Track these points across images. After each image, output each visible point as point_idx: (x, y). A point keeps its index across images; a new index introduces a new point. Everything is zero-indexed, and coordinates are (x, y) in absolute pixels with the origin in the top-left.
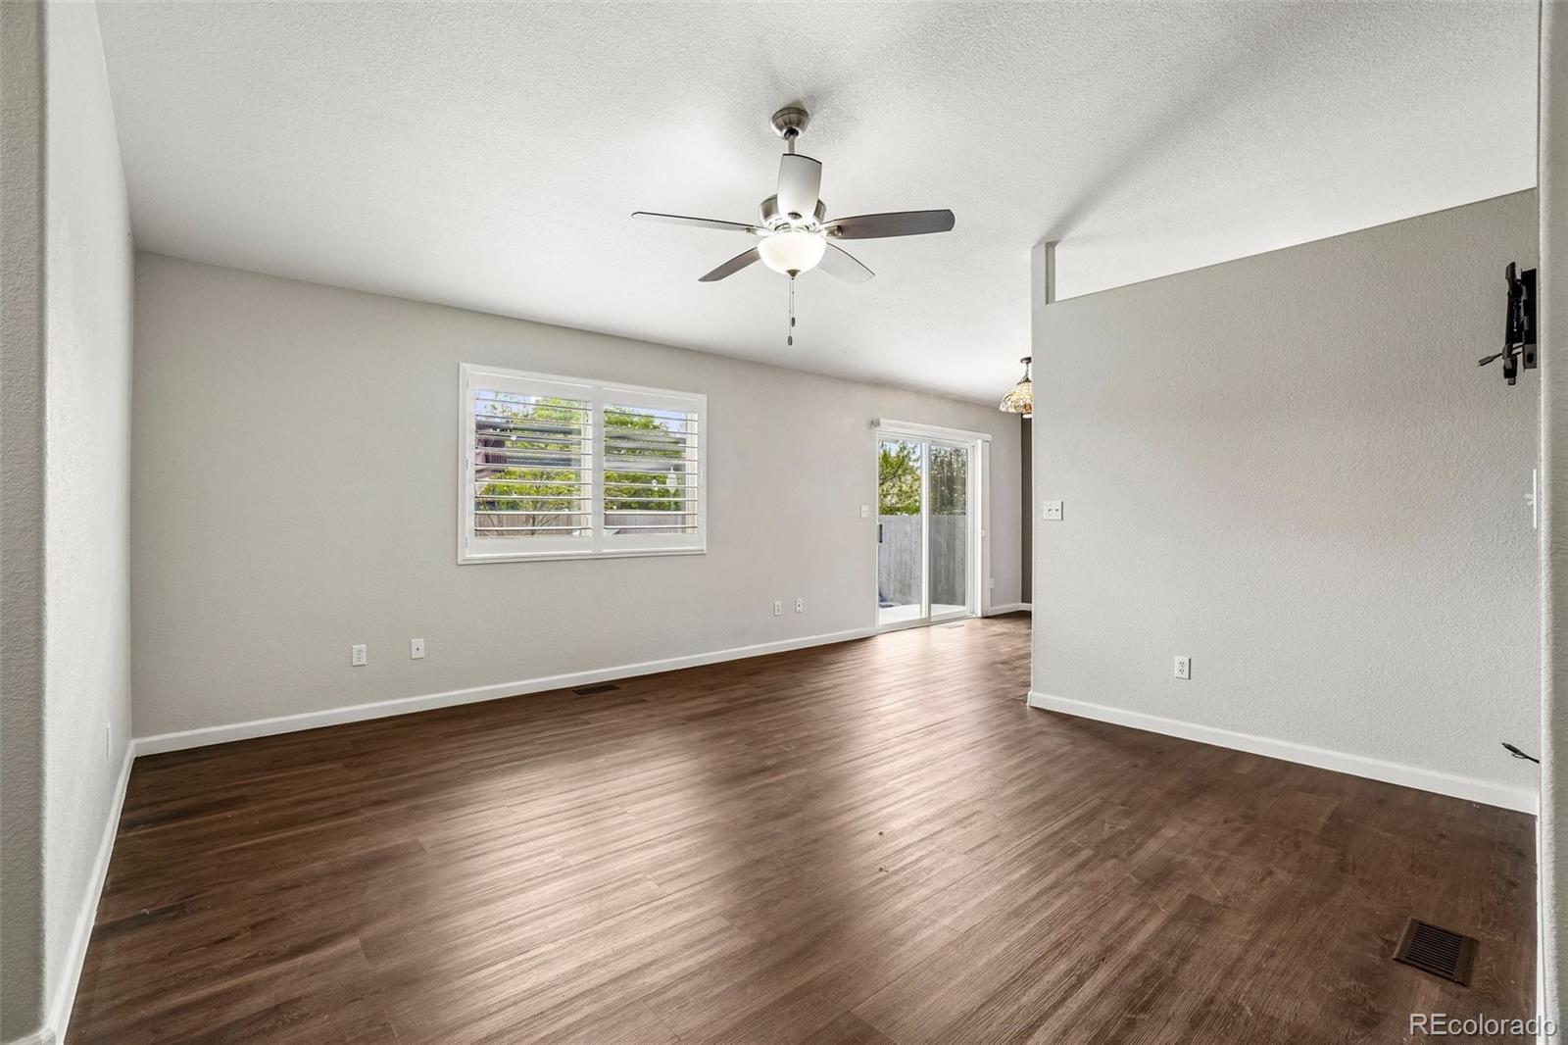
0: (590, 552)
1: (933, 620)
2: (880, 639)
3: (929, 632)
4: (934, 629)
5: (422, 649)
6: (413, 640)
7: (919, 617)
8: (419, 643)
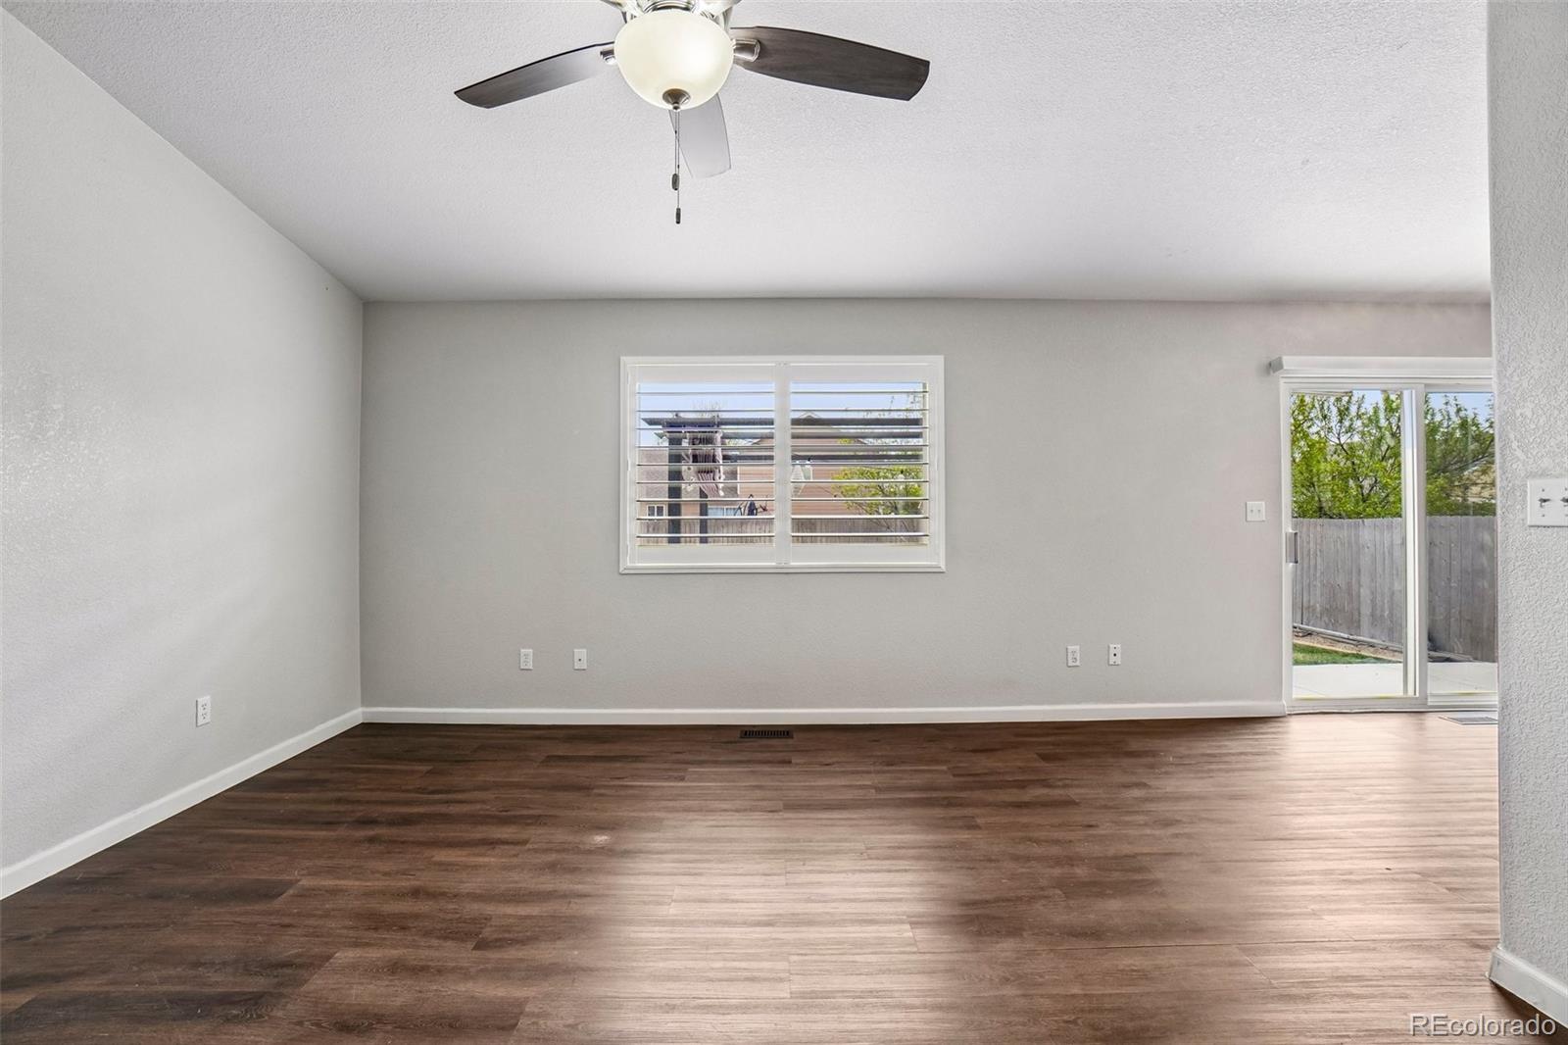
0: (774, 564)
1: (1431, 701)
2: (1296, 725)
3: (1421, 728)
4: (1433, 721)
5: (584, 658)
6: (576, 650)
7: (1401, 694)
8: (581, 653)
